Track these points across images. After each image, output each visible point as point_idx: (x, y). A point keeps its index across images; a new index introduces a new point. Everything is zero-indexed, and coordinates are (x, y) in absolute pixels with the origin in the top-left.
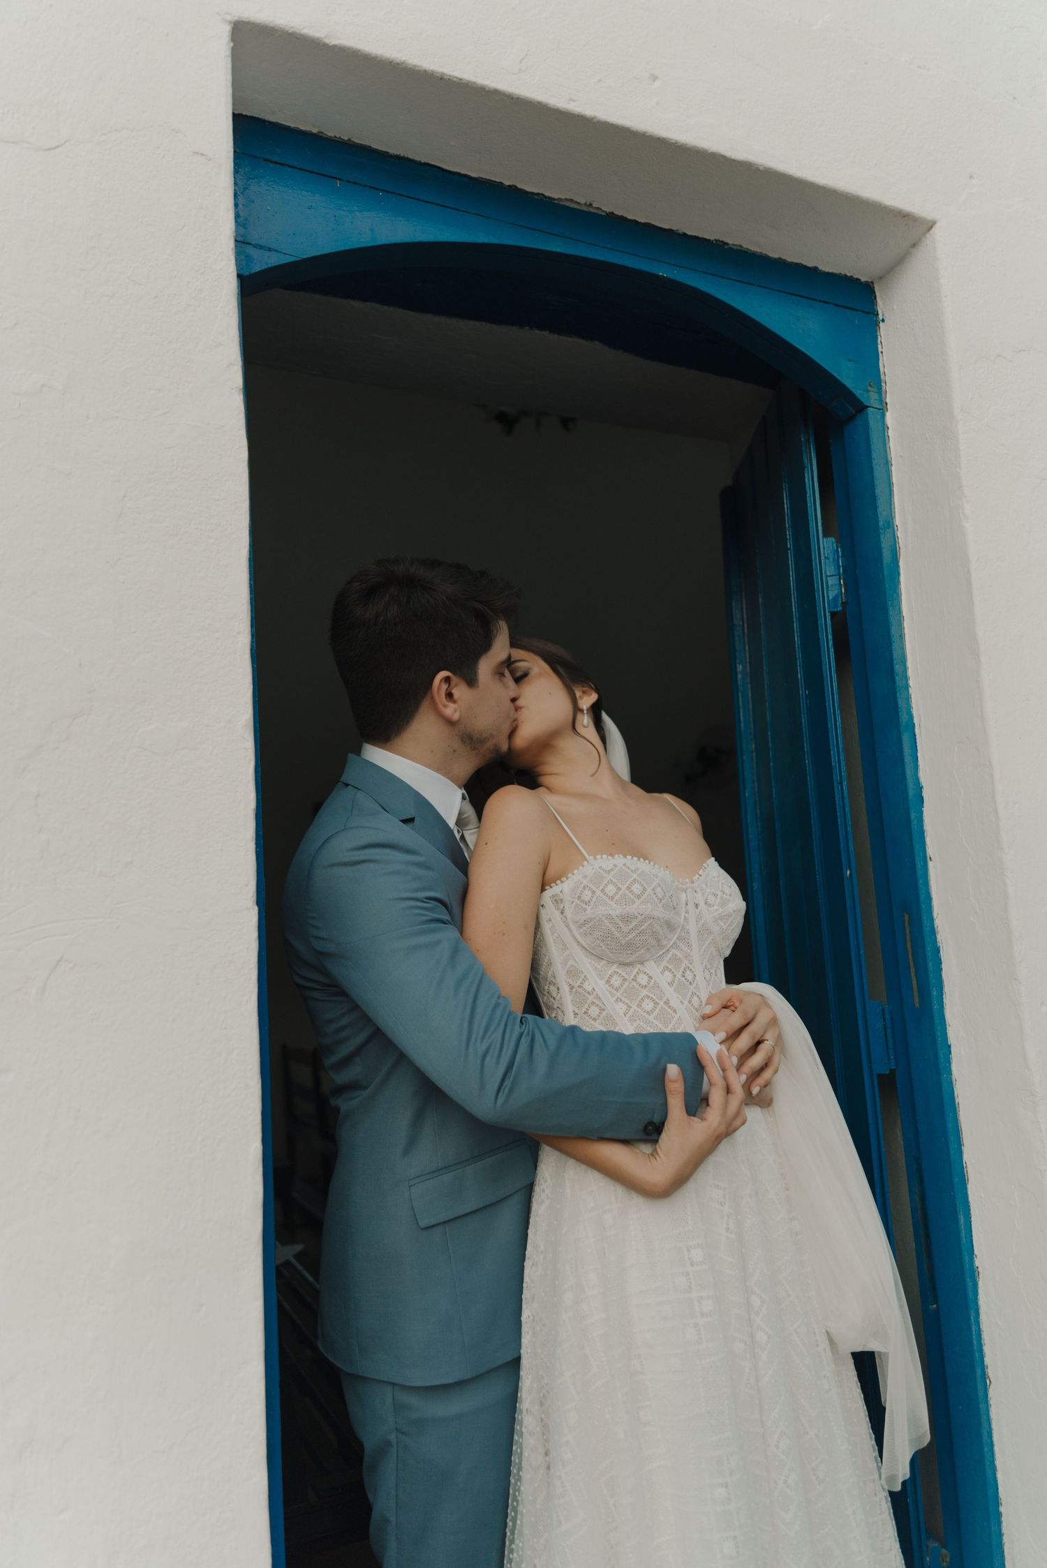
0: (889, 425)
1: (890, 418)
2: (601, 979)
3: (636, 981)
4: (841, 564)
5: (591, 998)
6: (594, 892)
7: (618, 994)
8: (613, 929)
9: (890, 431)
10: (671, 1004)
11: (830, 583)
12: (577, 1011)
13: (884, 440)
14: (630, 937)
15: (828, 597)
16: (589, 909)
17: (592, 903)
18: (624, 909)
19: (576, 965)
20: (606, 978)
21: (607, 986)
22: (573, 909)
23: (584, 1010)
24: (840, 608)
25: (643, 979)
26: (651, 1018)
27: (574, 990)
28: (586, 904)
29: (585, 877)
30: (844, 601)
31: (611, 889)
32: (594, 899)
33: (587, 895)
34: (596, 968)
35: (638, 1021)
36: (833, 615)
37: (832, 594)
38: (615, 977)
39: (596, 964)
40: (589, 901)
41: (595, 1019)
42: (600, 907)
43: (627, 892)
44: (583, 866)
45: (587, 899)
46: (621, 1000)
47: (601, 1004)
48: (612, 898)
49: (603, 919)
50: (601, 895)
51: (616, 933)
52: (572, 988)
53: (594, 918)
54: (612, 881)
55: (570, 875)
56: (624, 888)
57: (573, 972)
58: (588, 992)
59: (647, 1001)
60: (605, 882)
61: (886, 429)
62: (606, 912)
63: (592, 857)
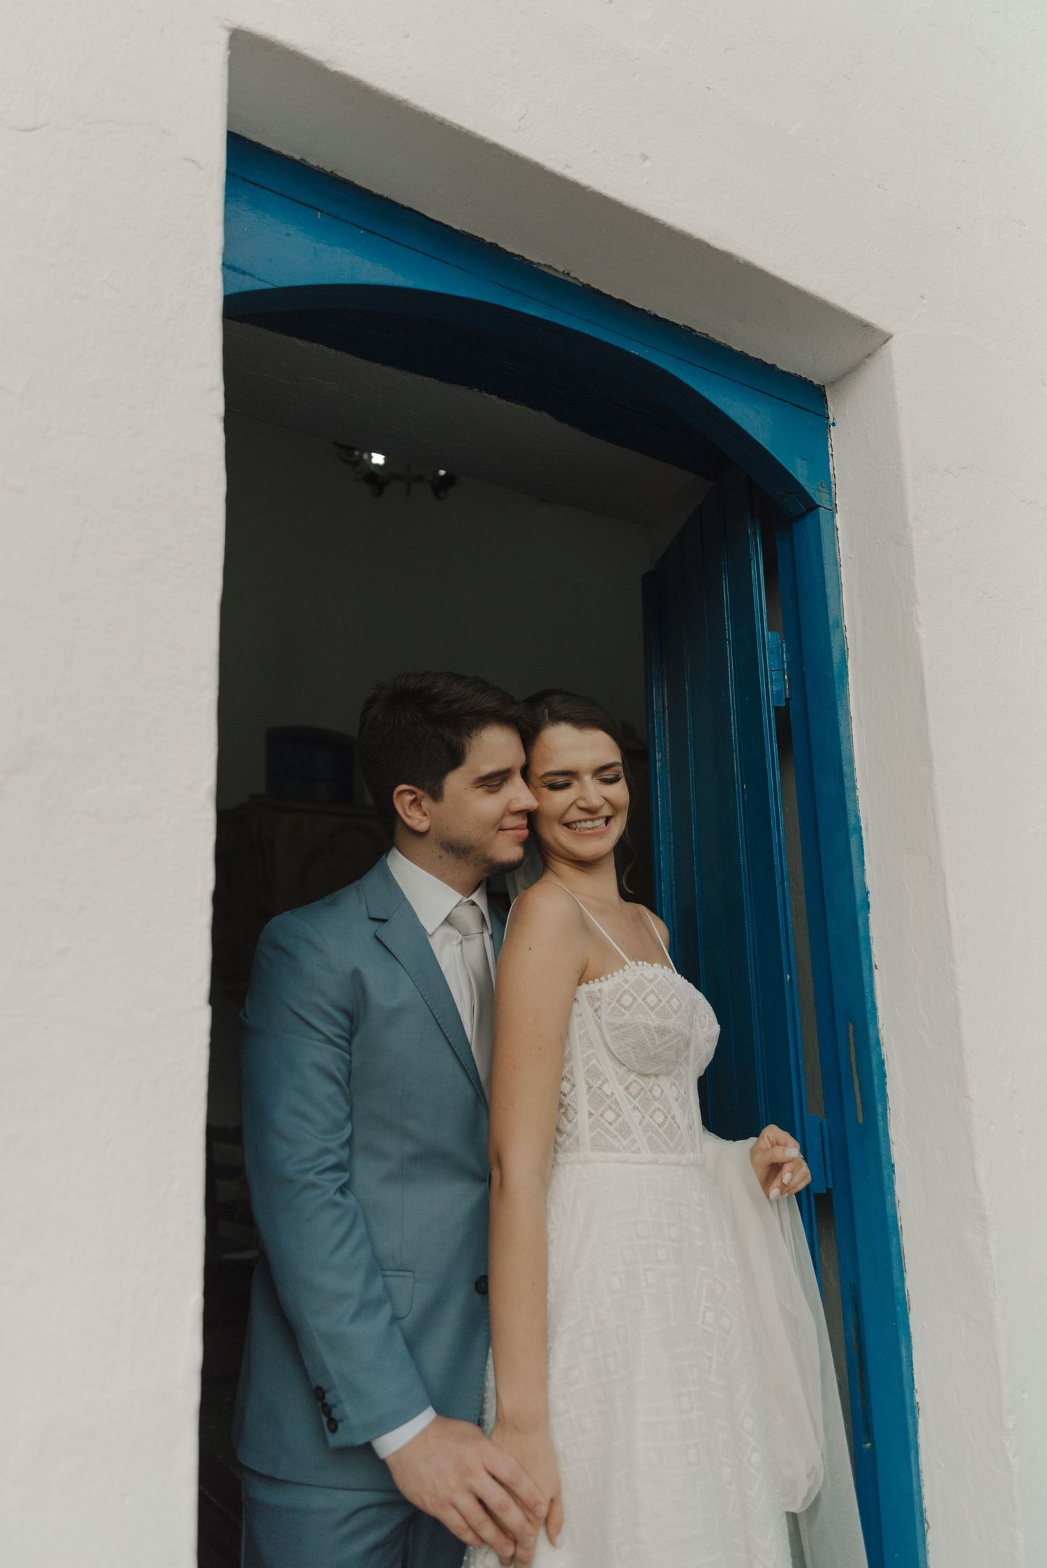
0: (839, 526)
1: (839, 520)
2: (621, 1085)
3: (651, 1092)
4: (785, 660)
5: (608, 1101)
6: (635, 999)
7: (636, 1102)
8: (647, 1039)
9: (839, 531)
10: (677, 1120)
11: (774, 677)
12: (593, 1111)
13: (834, 540)
14: (660, 1050)
15: (772, 691)
16: (628, 1014)
17: (632, 1008)
18: (663, 1021)
19: (599, 1067)
20: (626, 1084)
21: (625, 1092)
22: (608, 1010)
23: (600, 1112)
24: (783, 704)
25: (657, 1093)
26: (661, 1131)
27: (593, 1090)
28: (625, 1008)
29: (626, 981)
30: (788, 697)
31: (652, 999)
32: (635, 1005)
33: (627, 1000)
34: (617, 1073)
35: (650, 1133)
36: (776, 709)
37: (775, 688)
38: (634, 1084)
39: (618, 1070)
40: (629, 1007)
41: (610, 1124)
42: (640, 1015)
43: (667, 1005)
44: (624, 970)
45: (627, 1004)
46: (637, 1109)
47: (618, 1110)
48: (652, 1009)
49: (640, 1027)
50: (643, 1003)
51: (649, 1043)
52: (590, 1087)
53: (631, 1025)
54: (653, 991)
55: (609, 976)
56: (664, 1001)
57: (593, 1073)
58: (607, 1096)
59: (658, 1113)
60: (647, 991)
61: (836, 530)
62: (645, 1022)
63: (633, 963)
